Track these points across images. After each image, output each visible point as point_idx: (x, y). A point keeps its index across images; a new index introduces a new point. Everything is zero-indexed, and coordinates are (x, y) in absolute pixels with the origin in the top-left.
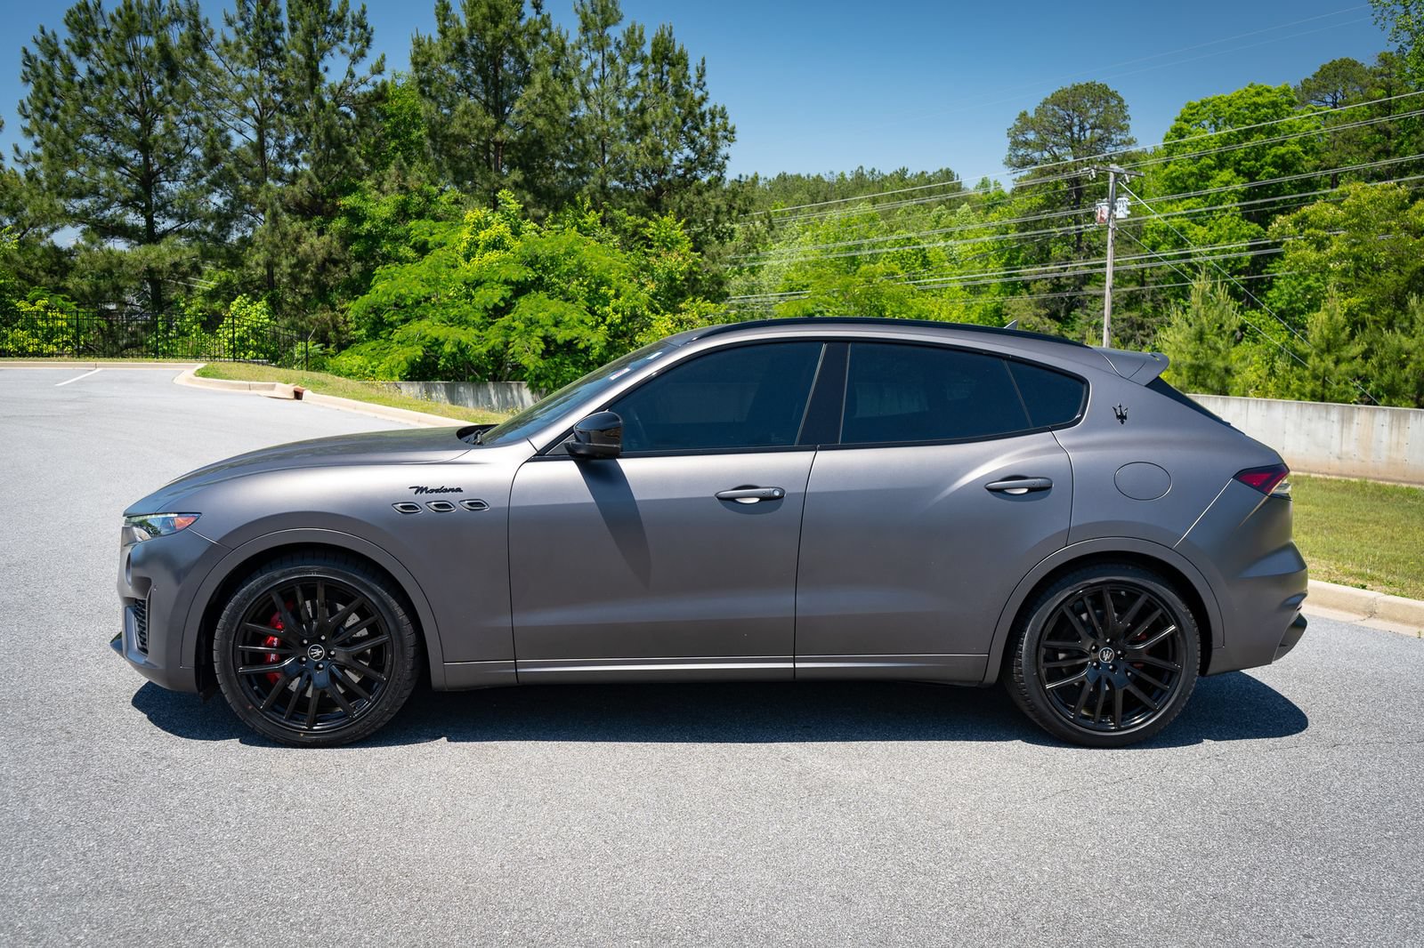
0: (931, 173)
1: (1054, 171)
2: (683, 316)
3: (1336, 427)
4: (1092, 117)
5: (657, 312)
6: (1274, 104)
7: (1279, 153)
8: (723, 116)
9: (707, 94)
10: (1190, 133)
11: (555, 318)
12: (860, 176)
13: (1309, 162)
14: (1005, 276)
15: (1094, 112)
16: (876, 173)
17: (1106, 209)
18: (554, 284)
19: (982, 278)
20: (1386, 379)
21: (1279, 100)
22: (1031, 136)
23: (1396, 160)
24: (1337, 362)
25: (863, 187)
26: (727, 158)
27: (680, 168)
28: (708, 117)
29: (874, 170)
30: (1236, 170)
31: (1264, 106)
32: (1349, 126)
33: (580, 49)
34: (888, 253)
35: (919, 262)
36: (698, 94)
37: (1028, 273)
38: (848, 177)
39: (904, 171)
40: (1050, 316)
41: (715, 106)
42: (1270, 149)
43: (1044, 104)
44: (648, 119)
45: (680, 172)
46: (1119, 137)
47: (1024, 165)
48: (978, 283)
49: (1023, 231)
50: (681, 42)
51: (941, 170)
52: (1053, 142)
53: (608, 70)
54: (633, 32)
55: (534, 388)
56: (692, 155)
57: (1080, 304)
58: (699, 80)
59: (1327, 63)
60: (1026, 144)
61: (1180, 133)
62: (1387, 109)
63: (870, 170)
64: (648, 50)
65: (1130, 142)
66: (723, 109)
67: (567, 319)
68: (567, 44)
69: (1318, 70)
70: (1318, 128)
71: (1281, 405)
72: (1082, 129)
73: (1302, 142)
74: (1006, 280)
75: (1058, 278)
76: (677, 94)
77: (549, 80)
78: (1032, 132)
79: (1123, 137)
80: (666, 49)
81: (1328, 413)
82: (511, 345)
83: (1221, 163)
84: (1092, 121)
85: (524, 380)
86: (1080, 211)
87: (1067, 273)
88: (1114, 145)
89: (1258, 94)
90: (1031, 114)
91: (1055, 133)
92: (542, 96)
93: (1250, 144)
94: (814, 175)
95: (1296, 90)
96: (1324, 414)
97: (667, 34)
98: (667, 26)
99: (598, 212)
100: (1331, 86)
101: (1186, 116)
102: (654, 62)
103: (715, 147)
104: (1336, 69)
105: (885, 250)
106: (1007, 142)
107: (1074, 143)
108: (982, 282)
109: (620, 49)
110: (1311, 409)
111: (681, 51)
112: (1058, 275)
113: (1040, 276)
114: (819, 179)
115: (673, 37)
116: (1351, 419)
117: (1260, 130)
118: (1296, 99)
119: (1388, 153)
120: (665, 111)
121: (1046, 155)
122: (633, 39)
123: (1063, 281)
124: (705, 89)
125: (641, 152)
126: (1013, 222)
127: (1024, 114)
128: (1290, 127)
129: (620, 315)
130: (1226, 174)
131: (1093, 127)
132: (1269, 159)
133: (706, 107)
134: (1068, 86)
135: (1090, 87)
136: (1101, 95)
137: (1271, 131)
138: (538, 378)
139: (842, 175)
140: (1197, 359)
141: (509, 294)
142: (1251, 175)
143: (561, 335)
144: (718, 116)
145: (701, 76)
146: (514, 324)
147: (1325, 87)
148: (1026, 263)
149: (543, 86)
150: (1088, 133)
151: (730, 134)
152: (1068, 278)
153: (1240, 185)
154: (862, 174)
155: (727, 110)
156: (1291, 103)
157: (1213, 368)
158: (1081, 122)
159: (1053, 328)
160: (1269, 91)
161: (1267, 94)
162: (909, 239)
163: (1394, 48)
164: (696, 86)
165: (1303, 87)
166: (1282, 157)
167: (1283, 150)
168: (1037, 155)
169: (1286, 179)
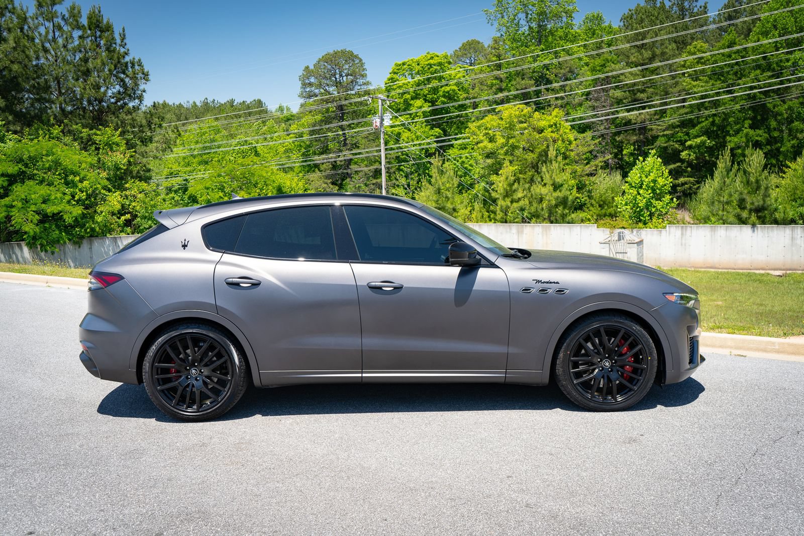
0: (249, 102)
1: (327, 101)
2: (128, 193)
3: (515, 236)
4: (346, 69)
5: (110, 191)
6: (440, 64)
7: (446, 90)
8: (140, 65)
9: (128, 50)
10: (398, 80)
11: (43, 198)
12: (206, 104)
13: (462, 95)
14: (303, 162)
15: (347, 67)
16: (216, 102)
17: (378, 121)
18: (36, 174)
19: (287, 163)
20: (533, 209)
21: (443, 61)
22: (312, 80)
23: (506, 94)
24: (512, 202)
25: (208, 110)
26: (144, 91)
27: (113, 98)
28: (129, 65)
29: (214, 100)
30: (424, 99)
31: (435, 65)
32: (481, 76)
33: (37, 18)
34: (234, 150)
35: (253, 154)
36: (122, 50)
37: (318, 159)
38: (198, 104)
39: (232, 101)
40: (333, 183)
41: (134, 59)
42: (441, 88)
43: (319, 62)
44: (90, 65)
45: (113, 100)
46: (361, 81)
47: (310, 97)
48: (285, 166)
49: (312, 135)
50: (107, 17)
51: (255, 100)
52: (326, 84)
53: (57, 34)
54: (74, 9)
55: (31, 246)
56: (121, 90)
57: (348, 175)
58: (122, 42)
59: (465, 42)
60: (311, 85)
61: (392, 80)
62: (499, 67)
63: (212, 100)
64: (84, 21)
65: (368, 83)
66: (140, 60)
67: (53, 197)
68: (28, 15)
69: (461, 45)
70: (464, 77)
71: (486, 226)
72: (341, 75)
73: (457, 84)
74: (304, 164)
75: (335, 162)
76: (108, 49)
77: (19, 39)
78: (313, 78)
79: (364, 81)
80: (98, 21)
81: (510, 229)
82: (12, 218)
83: (416, 97)
84: (346, 71)
85: (23, 240)
86: (344, 123)
87: (340, 159)
88: (359, 85)
89: (432, 58)
90: (311, 67)
91: (325, 78)
92: (15, 49)
93: (430, 86)
94: (177, 103)
95: (451, 56)
96: (508, 230)
97: (97, 11)
98: (97, 6)
99: (60, 126)
100: (468, 54)
101: (396, 71)
102: (90, 29)
103: (137, 85)
104: (470, 45)
105: (232, 148)
106: (299, 84)
107: (338, 84)
108: (287, 165)
109: (65, 20)
110: (502, 227)
111: (108, 22)
112: (335, 160)
113: (325, 161)
114: (180, 106)
115: (102, 13)
116: (522, 232)
117: (435, 78)
118: (451, 61)
119: (501, 90)
120: (102, 60)
121: (322, 91)
122: (74, 14)
123: (338, 163)
124: (127, 47)
125: (87, 87)
126: (306, 130)
127: (307, 68)
128: (450, 76)
129: (84, 194)
130: (418, 103)
131: (347, 76)
132: (441, 93)
133: (127, 59)
134: (331, 52)
135: (343, 52)
136: (350, 57)
137: (440, 79)
138: (34, 238)
139: (194, 103)
140: (438, 204)
141: (5, 184)
142: (433, 102)
143: (51, 209)
144: (136, 65)
145: (122, 40)
146: (14, 204)
147: (465, 55)
148: (314, 153)
149: (15, 42)
150: (345, 78)
151: (146, 76)
152: (341, 161)
153: (427, 108)
154: (207, 103)
155: (142, 61)
156: (450, 63)
157: (447, 208)
158: (340, 72)
159: (335, 189)
160: (438, 56)
161: (436, 58)
162: (246, 141)
163: (499, 35)
164: (120, 45)
165: (455, 54)
166: (448, 92)
167: (448, 89)
168: (317, 91)
169: (451, 105)
